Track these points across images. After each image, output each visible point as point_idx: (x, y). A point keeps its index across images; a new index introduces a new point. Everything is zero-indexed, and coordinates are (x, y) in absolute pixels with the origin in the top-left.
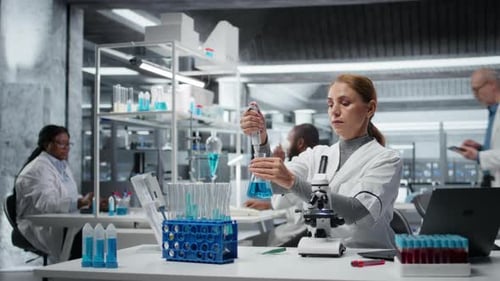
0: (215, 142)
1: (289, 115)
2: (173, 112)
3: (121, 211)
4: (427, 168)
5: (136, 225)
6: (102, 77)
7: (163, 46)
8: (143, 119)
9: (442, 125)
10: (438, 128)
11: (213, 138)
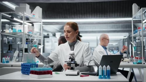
0: (36, 42)
1: (54, 34)
2: (23, 33)
3: (7, 62)
4: (92, 50)
5: (12, 66)
6: (2, 22)
7: (20, 13)
8: (14, 35)
9: (97, 37)
10: (96, 38)
11: (35, 40)
